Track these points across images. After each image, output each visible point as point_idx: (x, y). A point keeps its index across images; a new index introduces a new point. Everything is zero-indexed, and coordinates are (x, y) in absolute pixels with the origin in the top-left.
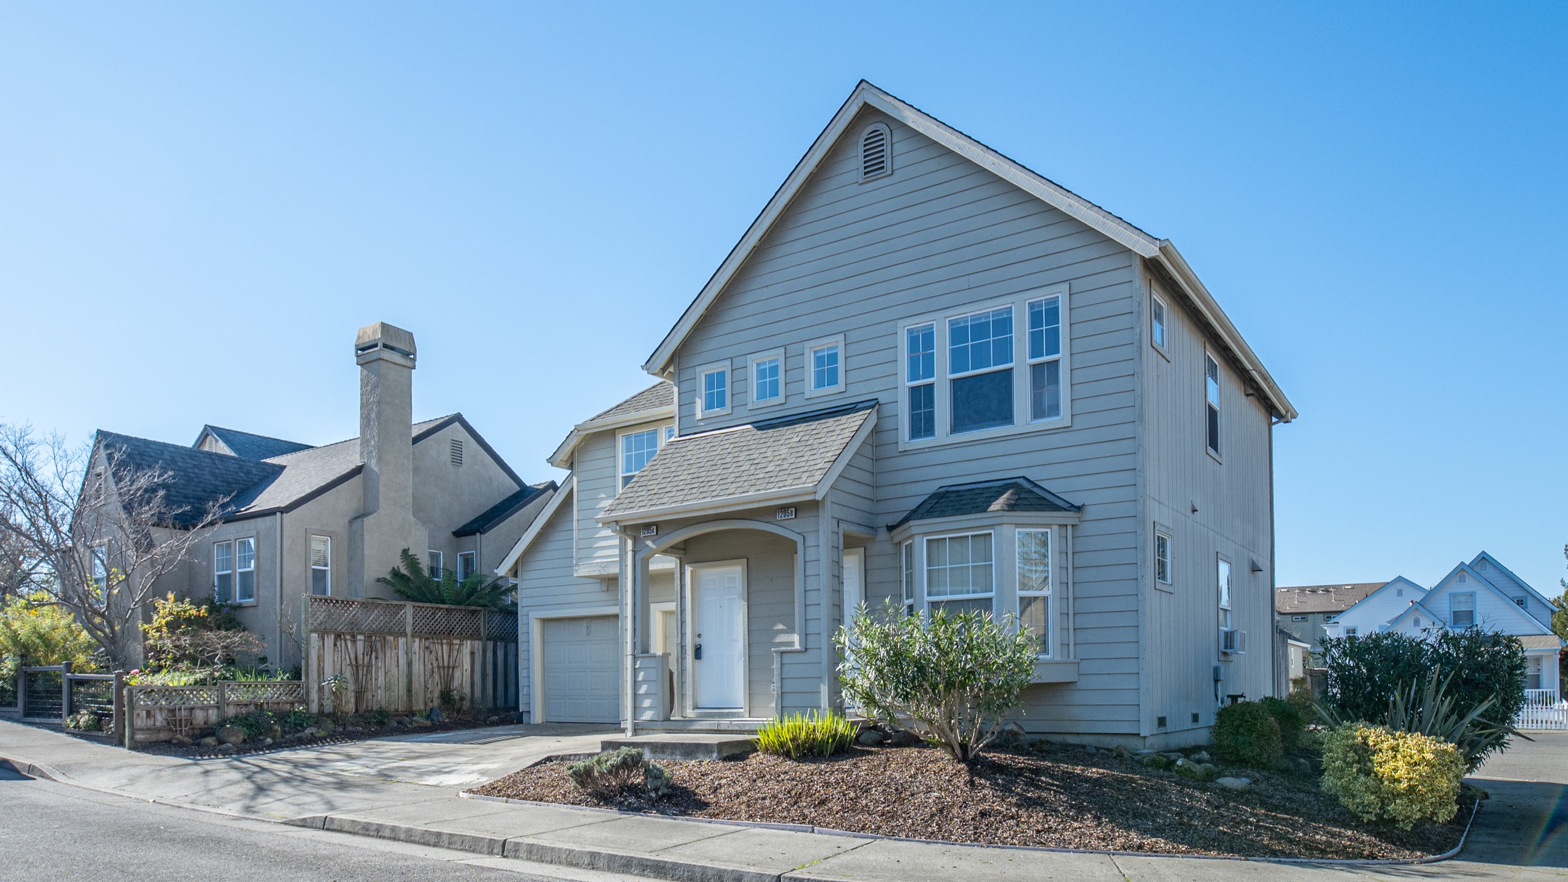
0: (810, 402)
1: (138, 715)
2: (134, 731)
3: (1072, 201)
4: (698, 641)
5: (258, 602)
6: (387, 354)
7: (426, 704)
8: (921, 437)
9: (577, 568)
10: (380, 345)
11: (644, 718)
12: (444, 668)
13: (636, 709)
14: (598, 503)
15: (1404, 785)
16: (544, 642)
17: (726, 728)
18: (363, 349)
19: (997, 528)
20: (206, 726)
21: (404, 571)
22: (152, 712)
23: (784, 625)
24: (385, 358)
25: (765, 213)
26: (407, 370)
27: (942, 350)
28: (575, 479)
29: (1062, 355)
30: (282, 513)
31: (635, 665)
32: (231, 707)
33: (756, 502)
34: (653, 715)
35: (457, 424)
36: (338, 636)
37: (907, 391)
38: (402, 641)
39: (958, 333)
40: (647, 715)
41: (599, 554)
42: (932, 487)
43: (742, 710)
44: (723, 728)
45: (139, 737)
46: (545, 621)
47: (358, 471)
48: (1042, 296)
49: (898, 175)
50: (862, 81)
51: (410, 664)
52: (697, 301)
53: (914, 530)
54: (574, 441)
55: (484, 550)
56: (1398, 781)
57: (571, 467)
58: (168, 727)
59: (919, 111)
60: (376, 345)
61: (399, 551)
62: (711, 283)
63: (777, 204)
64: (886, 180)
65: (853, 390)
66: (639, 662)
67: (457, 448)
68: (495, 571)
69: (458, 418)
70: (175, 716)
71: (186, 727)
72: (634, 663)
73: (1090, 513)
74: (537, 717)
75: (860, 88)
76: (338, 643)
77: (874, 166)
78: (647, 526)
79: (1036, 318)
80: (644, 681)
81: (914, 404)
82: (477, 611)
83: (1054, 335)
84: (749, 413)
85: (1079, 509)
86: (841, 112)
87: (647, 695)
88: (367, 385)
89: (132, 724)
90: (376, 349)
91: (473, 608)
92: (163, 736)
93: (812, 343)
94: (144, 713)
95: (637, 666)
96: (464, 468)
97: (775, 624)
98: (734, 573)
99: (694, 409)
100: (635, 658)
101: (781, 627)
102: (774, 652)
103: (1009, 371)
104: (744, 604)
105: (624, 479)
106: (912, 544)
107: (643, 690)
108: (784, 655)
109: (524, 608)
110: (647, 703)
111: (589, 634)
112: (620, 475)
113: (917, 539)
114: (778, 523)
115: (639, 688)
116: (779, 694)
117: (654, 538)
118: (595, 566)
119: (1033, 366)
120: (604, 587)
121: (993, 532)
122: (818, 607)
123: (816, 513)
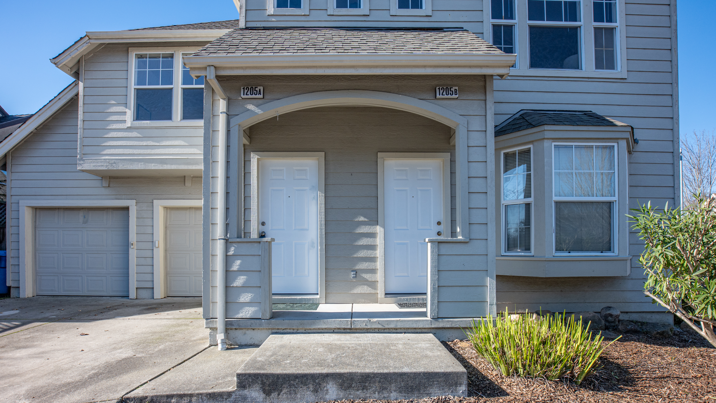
0: (396, 19)
4: (262, 228)
9: (82, 162)
11: (240, 315)
14: (108, 108)
16: (35, 228)
19: (620, 142)
23: (365, 217)
28: (81, 84)
29: (619, 24)
31: (227, 251)
33: (430, 66)
34: (256, 312)
40: (246, 313)
41: (107, 151)
43: (318, 297)
44: (358, 327)
46: (36, 209)
53: (546, 135)
54: (83, 48)
57: (77, 75)
65: (438, 17)
66: (233, 249)
72: (227, 249)
74: (27, 291)
78: (251, 86)
80: (240, 272)
83: (611, 7)
85: (635, 141)
87: (245, 288)
95: (231, 253)
97: (355, 216)
100: (227, 242)
101: (362, 219)
102: (430, 241)
103: (575, 29)
104: (321, 196)
105: (138, 90)
106: (528, 151)
107: (240, 281)
108: (442, 245)
109: (13, 197)
110: (246, 297)
111: (85, 222)
112: (133, 86)
113: (546, 143)
114: (436, 101)
115: (234, 280)
116: (433, 288)
117: (261, 101)
118: (101, 162)
119: (596, 29)
120: (105, 184)
121: (615, 145)
122: (483, 196)
123: (483, 98)
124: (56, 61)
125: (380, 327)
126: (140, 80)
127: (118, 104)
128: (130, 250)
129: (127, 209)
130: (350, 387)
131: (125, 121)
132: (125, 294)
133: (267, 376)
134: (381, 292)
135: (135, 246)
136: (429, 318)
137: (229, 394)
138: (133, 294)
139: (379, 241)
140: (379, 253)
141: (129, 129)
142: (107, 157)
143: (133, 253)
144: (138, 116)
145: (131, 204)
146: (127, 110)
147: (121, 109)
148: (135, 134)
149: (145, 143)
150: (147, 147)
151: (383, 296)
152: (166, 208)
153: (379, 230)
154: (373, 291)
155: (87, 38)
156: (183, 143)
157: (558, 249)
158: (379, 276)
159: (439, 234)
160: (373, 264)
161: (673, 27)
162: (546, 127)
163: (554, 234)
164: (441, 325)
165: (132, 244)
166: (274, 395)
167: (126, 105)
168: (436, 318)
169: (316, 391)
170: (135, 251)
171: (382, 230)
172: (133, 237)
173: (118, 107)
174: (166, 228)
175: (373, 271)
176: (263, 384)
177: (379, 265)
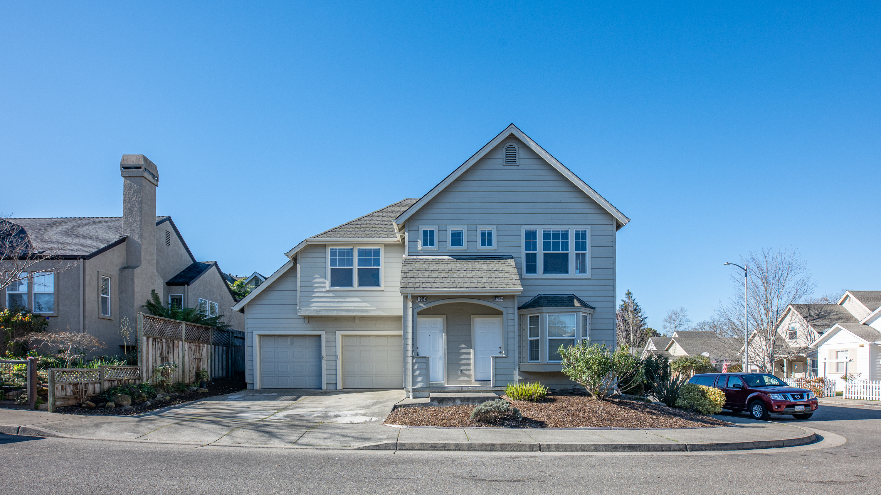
0: (480, 251)
1: (57, 388)
2: (55, 399)
3: (598, 197)
5: (58, 314)
6: (146, 175)
7: (189, 380)
8: (530, 273)
9: (300, 311)
10: (143, 169)
12: (196, 359)
13: (414, 382)
14: (314, 279)
15: (718, 402)
16: (260, 347)
17: (466, 390)
18: (125, 168)
19: (577, 313)
20: (94, 395)
21: (152, 302)
22: (65, 386)
23: (465, 345)
24: (146, 177)
25: (463, 165)
26: (154, 186)
27: (540, 241)
28: (298, 266)
29: (588, 251)
30: (85, 259)
31: (413, 361)
32: (107, 382)
34: (423, 385)
35: (168, 222)
36: (154, 339)
37: (525, 255)
38: (181, 343)
39: (547, 235)
40: (420, 385)
41: (314, 304)
42: (536, 294)
43: (444, 382)
44: (464, 390)
45: (58, 403)
46: (260, 336)
47: (123, 240)
48: (581, 228)
49: (521, 167)
50: (512, 124)
51: (183, 357)
52: (426, 196)
53: (545, 311)
55: (189, 295)
56: (717, 401)
57: (295, 259)
58: (74, 396)
59: (537, 144)
60: (140, 168)
61: (151, 291)
62: (434, 190)
63: (469, 163)
64: (516, 167)
66: (415, 360)
67: (168, 234)
68: (232, 308)
69: (169, 219)
70: (77, 389)
71: (85, 396)
73: (597, 310)
74: (258, 386)
75: (511, 126)
76: (154, 343)
77: (511, 160)
78: (422, 297)
79: (577, 235)
80: (418, 369)
81: (528, 260)
82: (208, 328)
83: (584, 243)
84: (448, 251)
85: (594, 308)
86: (502, 134)
87: (419, 375)
88: (130, 189)
89: (54, 395)
90: (140, 170)
91: (207, 326)
92: (72, 402)
93: (481, 227)
94: (60, 387)
95: (414, 362)
96: (170, 247)
97: (461, 344)
98: (439, 322)
99: (417, 245)
100: (413, 358)
101: (464, 346)
102: (492, 357)
103: (567, 254)
104: (445, 335)
105: (332, 269)
106: (538, 316)
107: (417, 373)
108: (497, 359)
109: (248, 329)
110: (419, 379)
111: (292, 344)
112: (329, 267)
113: (544, 314)
114: (494, 302)
115: (415, 372)
116: (493, 375)
117: (425, 303)
118: (312, 311)
119: (576, 254)
120: (306, 321)
121: (575, 314)
122: (513, 339)
123: (513, 300)
124: (288, 254)
125: (473, 390)
126: (333, 263)
127: (321, 277)
128: (322, 361)
129: (320, 336)
130: (464, 401)
131: (325, 287)
132: (319, 387)
133: (439, 398)
134: (473, 379)
135: (325, 359)
136: (492, 387)
137: (428, 403)
138: (324, 387)
139: (472, 356)
140: (472, 362)
141: (328, 292)
142: (315, 308)
143: (324, 362)
144: (333, 285)
145: (323, 333)
146: (326, 281)
147: (322, 280)
148: (331, 295)
149: (337, 300)
150: (338, 302)
151: (474, 381)
152: (342, 335)
153: (472, 351)
154: (469, 379)
155: (306, 241)
156: (359, 300)
157: (550, 360)
158: (472, 373)
159: (500, 353)
160: (469, 367)
161: (614, 252)
162: (544, 308)
163: (548, 353)
164: (496, 389)
165: (324, 357)
166: (441, 403)
167: (325, 278)
168: (494, 387)
169: (454, 402)
170: (325, 361)
171: (473, 351)
172: (324, 353)
173: (321, 279)
174: (342, 347)
175: (469, 370)
176: (438, 400)
177: (472, 367)
